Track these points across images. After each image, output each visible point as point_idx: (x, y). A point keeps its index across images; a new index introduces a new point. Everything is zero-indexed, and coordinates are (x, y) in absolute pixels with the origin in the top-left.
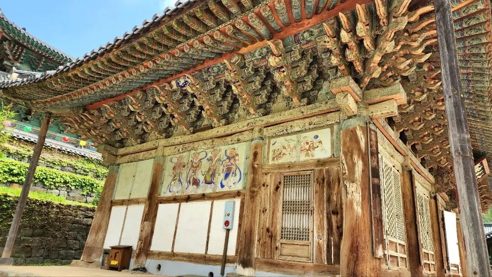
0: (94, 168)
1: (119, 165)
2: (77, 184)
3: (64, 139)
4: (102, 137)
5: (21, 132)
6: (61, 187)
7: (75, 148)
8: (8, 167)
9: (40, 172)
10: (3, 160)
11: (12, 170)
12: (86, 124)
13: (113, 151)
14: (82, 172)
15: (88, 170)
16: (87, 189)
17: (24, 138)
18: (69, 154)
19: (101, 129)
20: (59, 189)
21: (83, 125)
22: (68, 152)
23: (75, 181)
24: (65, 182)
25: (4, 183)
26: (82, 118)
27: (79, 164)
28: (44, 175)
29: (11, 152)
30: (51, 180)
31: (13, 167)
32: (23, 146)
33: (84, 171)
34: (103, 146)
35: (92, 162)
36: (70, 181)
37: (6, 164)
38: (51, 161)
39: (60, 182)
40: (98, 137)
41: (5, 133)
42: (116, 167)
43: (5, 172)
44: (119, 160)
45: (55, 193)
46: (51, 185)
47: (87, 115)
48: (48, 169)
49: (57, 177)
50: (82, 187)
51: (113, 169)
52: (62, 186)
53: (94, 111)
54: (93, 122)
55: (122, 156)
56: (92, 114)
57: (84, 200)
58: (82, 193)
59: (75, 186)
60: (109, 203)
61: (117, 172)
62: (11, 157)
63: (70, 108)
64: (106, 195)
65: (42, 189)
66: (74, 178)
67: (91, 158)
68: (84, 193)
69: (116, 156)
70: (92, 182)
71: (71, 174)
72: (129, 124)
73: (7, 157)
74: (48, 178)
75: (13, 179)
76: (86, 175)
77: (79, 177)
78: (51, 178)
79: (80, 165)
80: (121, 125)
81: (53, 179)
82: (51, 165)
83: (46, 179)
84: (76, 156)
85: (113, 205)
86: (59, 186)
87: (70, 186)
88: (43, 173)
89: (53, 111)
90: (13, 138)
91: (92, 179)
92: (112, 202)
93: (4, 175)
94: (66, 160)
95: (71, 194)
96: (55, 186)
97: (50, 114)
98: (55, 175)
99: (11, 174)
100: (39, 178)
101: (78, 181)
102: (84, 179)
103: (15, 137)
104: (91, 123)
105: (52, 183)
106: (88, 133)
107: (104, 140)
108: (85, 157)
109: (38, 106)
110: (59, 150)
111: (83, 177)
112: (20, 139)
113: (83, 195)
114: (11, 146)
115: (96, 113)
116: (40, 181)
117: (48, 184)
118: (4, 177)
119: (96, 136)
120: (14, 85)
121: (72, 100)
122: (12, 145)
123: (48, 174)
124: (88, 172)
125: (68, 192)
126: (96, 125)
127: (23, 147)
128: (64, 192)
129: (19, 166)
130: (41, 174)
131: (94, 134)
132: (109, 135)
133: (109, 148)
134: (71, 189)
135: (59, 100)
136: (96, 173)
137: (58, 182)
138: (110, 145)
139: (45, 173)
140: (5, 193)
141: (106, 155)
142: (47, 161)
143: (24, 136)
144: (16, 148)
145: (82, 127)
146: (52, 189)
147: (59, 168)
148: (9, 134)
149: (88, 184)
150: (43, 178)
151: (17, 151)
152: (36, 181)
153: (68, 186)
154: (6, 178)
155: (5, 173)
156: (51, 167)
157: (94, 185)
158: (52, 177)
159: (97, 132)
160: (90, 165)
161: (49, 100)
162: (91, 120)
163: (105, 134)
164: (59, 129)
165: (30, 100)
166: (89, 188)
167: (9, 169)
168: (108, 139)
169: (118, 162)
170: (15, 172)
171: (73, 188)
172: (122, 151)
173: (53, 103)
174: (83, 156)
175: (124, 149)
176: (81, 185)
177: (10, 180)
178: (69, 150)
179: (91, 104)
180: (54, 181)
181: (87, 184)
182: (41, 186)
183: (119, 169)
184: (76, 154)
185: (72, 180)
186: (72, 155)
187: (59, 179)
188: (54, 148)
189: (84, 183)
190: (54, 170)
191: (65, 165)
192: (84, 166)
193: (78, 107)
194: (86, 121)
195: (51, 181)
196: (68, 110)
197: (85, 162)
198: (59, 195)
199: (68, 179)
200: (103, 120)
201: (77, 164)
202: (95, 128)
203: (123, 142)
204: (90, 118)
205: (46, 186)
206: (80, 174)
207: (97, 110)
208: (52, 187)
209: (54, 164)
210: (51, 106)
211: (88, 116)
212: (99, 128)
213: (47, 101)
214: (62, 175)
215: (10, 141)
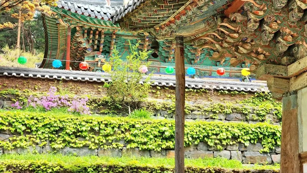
0: (272, 106)
1: (296, 92)
2: (252, 136)
3: (218, 72)
4: (258, 53)
5: (163, 77)
6: (230, 145)
7: (243, 83)
8: (158, 130)
9: (198, 128)
10: (150, 121)
11: (163, 133)
12: (229, 39)
13: (280, 71)
14: (256, 118)
15: (263, 113)
16: (268, 143)
17: (167, 84)
18: (231, 93)
19: (252, 41)
20: (229, 148)
21: (226, 42)
22: (229, 91)
23: (247, 133)
24: (235, 138)
25: (158, 152)
26: (222, 32)
27: (248, 105)
28: (204, 131)
29: (158, 108)
30: (215, 137)
31: (163, 129)
32: (169, 96)
33: (258, 115)
34: (262, 69)
35: (266, 99)
36: (240, 134)
37: (154, 125)
38: (209, 109)
39: (228, 138)
40: (253, 55)
41: (144, 82)
42: (292, 97)
43: (156, 136)
44: (295, 85)
45: (225, 155)
46: (216, 144)
47: (226, 25)
48: (207, 122)
49: (222, 132)
50: (260, 140)
51: (289, 103)
52: (231, 143)
53: (236, 14)
54: (238, 33)
55: (297, 76)
56: (234, 21)
57: (269, 160)
58: (262, 150)
59: (250, 140)
60: (297, 158)
61: (296, 105)
62: (159, 114)
63: (203, 21)
64: (288, 147)
65: (208, 153)
66: (244, 129)
67: (263, 92)
68: (266, 150)
69: (288, 79)
70: (273, 131)
71: (239, 122)
72: (292, 20)
73: (155, 115)
74: (210, 134)
75: (168, 144)
76: (263, 121)
77: (252, 126)
78: (213, 134)
79: (249, 107)
80: (278, 24)
81: (217, 135)
82: (211, 115)
83: (208, 137)
84: (240, 93)
85: (304, 162)
86: (227, 144)
87: (242, 141)
88: (201, 129)
89: (184, 33)
90: (154, 87)
91: (271, 126)
92: (300, 156)
93: (155, 141)
94: (229, 104)
95: (247, 154)
96: (223, 145)
97: (182, 38)
98: (217, 129)
99: (163, 139)
100: (198, 138)
101: (250, 132)
102: (259, 128)
103: (157, 85)
104: (236, 35)
105: (217, 141)
106: (236, 53)
107: (262, 57)
108: (254, 93)
109: (164, 32)
110: (215, 90)
111: (258, 124)
112: (163, 87)
113: (265, 153)
114: (155, 99)
115: (239, 17)
116: (200, 142)
117: (212, 144)
118: (156, 144)
119: (248, 54)
120: (126, 12)
121: (200, 8)
122: (157, 98)
123: (208, 129)
124: (264, 116)
125: (242, 152)
126: (244, 36)
127: (170, 98)
128: (236, 152)
129: (170, 125)
130: (200, 131)
131: (245, 51)
132: (268, 46)
133: (273, 68)
134: (246, 147)
135: (184, 15)
136: (276, 114)
137: (224, 139)
138: (274, 63)
139: (204, 129)
140: (160, 166)
141: (272, 81)
142: (205, 111)
143: (167, 82)
144: (162, 101)
145: (226, 45)
146: (220, 150)
147: (223, 117)
148: (149, 83)
149: (267, 134)
150: (204, 137)
151: (164, 104)
152: (196, 143)
153: (240, 143)
154: (159, 145)
155: (156, 139)
156: (212, 118)
157: (276, 135)
158: (214, 132)
159: (248, 47)
160: (264, 103)
161: (171, 18)
162: (235, 32)
163: (262, 47)
164: (213, 59)
165: (152, 27)
166: (270, 140)
167: (159, 132)
168: (267, 54)
169: (293, 88)
170: (167, 134)
171: (247, 144)
172: (294, 68)
173: (178, 22)
174: (250, 92)
175: (296, 64)
176: (259, 138)
177: (164, 146)
178: (228, 88)
179: (229, 6)
180: (218, 137)
181: (265, 135)
182: (205, 148)
183: (298, 99)
184: (240, 92)
185: (242, 133)
186: (235, 95)
187: (224, 134)
188: (209, 90)
189: (261, 133)
190: (216, 122)
191: (229, 111)
192: (256, 108)
193: (214, 16)
194: (229, 36)
195: (215, 139)
196: (203, 26)
197: (257, 101)
198: (231, 158)
199: (237, 132)
200: (252, 26)
201: (245, 107)
202: (244, 42)
203: (293, 53)
204: (233, 29)
205: (211, 147)
206: (253, 120)
207: (239, 11)
208: (219, 147)
209: (214, 113)
210: (179, 27)
211: (229, 26)
212: (249, 41)
213: (170, 22)
214: (226, 127)
215: (153, 93)
